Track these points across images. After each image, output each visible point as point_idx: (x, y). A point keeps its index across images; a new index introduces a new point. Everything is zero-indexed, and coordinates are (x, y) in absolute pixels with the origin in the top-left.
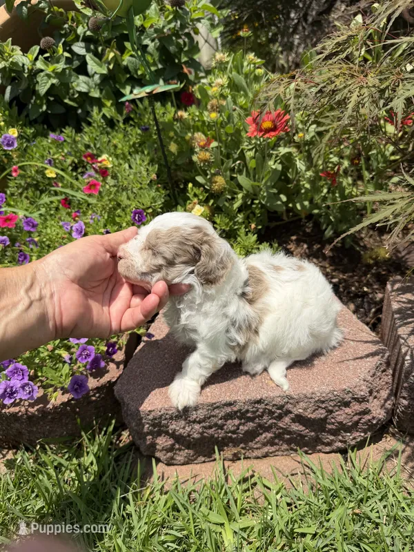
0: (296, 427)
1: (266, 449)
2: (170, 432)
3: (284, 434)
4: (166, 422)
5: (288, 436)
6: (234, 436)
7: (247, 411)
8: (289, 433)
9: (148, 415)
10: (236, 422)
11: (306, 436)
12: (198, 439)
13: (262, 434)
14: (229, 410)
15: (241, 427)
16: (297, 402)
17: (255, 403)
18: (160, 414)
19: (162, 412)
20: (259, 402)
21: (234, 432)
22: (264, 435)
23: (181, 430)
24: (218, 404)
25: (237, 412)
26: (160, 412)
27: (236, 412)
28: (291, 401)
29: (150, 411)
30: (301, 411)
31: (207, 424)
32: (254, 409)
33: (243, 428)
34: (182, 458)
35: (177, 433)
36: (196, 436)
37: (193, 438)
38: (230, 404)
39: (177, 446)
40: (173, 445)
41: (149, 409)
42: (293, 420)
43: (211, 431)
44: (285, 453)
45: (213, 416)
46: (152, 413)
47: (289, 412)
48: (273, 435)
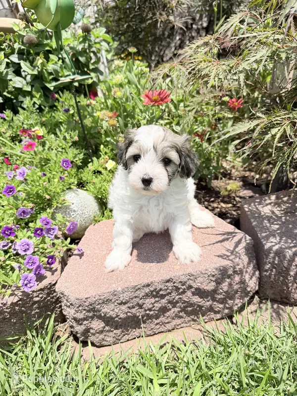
0: (196, 299)
1: (174, 323)
2: (103, 315)
3: (187, 307)
4: (99, 306)
5: (191, 309)
6: (152, 313)
7: (161, 290)
8: (192, 305)
9: (85, 302)
10: (153, 300)
11: (203, 307)
12: (125, 319)
13: (170, 309)
14: (147, 290)
15: (155, 305)
16: (196, 278)
17: (166, 282)
18: (95, 300)
19: (96, 299)
20: (168, 281)
21: (150, 310)
22: (173, 310)
23: (111, 312)
24: (139, 287)
25: (153, 291)
26: (95, 298)
27: (152, 292)
28: (192, 278)
29: (86, 299)
30: (199, 284)
31: (131, 304)
32: (166, 288)
33: (158, 305)
34: (112, 339)
35: (108, 316)
36: (122, 316)
37: (120, 318)
38: (148, 285)
39: (107, 328)
40: (104, 327)
41: (86, 297)
42: (194, 294)
43: (133, 311)
44: (188, 325)
45: (136, 297)
46: (89, 300)
47: (190, 287)
48: (179, 309)
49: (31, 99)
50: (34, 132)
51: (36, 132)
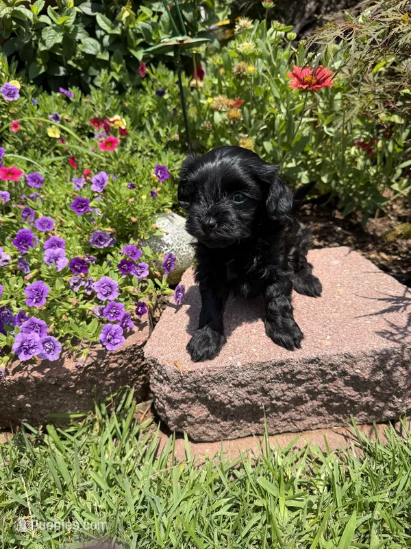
0: (349, 392)
1: (309, 421)
2: (210, 398)
3: (332, 401)
4: (206, 386)
5: (338, 404)
6: (279, 403)
7: (300, 372)
8: (340, 399)
9: (188, 377)
10: (284, 386)
11: (356, 403)
12: (240, 407)
13: (306, 402)
14: (279, 371)
15: (287, 393)
16: (355, 362)
17: (309, 363)
18: (201, 375)
19: (204, 374)
20: (312, 361)
21: (278, 399)
22: (310, 404)
23: (222, 396)
24: (267, 364)
25: (288, 373)
26: (202, 373)
27: (285, 374)
28: (349, 361)
29: (190, 372)
30: (358, 371)
31: (253, 388)
32: (307, 370)
33: (290, 394)
34: (216, 433)
35: (217, 400)
36: (237, 403)
37: (234, 406)
38: (282, 364)
39: (212, 418)
40: (208, 416)
41: (190, 370)
42: (347, 384)
43: (254, 397)
44: (328, 426)
45: (261, 379)
46: (193, 375)
47: (344, 373)
48: (320, 403)
49: (109, 74)
50: (113, 122)
51: (116, 123)
